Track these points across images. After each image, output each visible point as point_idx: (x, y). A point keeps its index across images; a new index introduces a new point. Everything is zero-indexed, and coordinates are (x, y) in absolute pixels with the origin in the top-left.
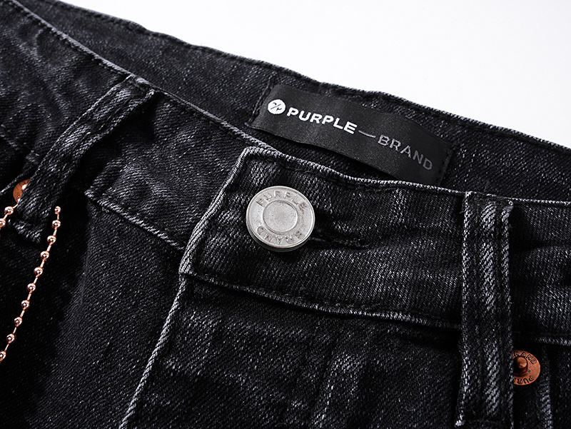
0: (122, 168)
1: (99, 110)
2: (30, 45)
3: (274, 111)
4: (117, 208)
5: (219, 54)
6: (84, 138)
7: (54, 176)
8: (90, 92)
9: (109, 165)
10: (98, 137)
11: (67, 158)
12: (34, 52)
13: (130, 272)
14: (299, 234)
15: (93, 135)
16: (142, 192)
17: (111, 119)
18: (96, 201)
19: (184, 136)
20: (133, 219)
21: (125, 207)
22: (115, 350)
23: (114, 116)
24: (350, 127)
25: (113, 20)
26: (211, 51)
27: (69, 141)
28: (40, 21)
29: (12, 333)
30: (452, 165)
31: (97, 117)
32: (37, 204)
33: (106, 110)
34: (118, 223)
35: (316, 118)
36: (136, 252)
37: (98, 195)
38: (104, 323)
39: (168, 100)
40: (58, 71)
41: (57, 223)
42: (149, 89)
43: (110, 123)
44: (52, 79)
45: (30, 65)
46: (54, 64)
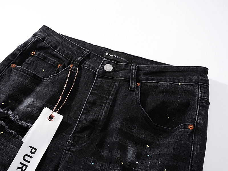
0: (86, 62)
2: (69, 45)
3: (107, 55)
4: (86, 68)
6: (81, 58)
7: (77, 64)
8: (80, 52)
9: (84, 62)
10: (83, 58)
11: (79, 61)
12: (70, 46)
14: (111, 70)
16: (90, 65)
19: (95, 58)
20: (89, 69)
21: (87, 67)
24: (117, 57)
27: (79, 59)
28: (70, 41)
30: (131, 62)
31: (82, 56)
35: (113, 55)
36: (89, 73)
37: (83, 66)
39: (92, 53)
40: (75, 49)
41: (78, 70)
42: (89, 52)
43: (84, 56)
44: (74, 50)
45: (70, 48)
46: (74, 48)
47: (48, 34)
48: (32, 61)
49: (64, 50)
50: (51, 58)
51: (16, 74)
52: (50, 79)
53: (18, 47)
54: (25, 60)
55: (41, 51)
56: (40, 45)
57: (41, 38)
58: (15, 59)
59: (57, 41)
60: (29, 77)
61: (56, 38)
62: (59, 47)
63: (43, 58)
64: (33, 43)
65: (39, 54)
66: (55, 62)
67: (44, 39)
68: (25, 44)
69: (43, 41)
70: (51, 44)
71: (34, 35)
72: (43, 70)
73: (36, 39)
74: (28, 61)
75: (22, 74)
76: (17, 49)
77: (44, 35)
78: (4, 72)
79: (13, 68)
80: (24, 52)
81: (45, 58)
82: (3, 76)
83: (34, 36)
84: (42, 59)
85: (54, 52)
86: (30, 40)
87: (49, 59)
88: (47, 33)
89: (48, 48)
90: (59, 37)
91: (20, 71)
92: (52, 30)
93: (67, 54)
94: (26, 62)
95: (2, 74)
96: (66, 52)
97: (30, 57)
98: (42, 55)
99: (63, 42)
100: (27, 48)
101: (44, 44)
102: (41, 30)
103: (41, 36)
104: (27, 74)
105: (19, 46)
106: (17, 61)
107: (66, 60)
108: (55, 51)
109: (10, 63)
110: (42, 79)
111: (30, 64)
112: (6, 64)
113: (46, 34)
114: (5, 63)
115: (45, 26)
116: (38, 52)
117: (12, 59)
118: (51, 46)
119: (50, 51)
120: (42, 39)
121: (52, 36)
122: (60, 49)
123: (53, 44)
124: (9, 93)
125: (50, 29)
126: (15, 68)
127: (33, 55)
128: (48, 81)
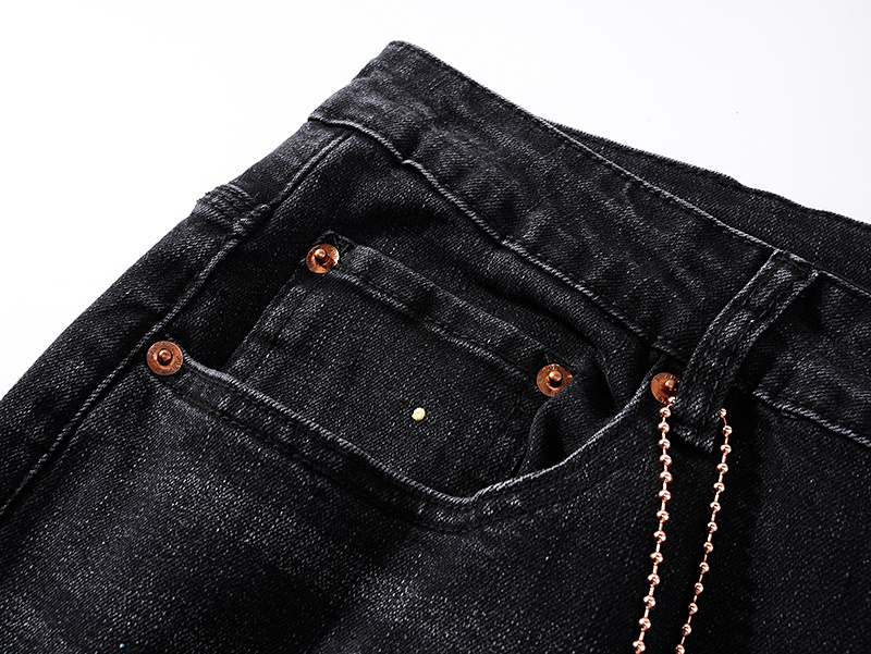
0: (795, 364)
1: (757, 292)
2: (620, 201)
4: (809, 414)
5: (849, 222)
6: (748, 328)
7: (716, 372)
8: (726, 267)
9: (779, 362)
10: (763, 327)
11: (730, 352)
12: (630, 211)
13: (844, 491)
15: (757, 323)
16: (839, 396)
17: (774, 304)
18: (772, 403)
20: (836, 428)
22: (856, 582)
23: (777, 301)
25: (695, 170)
26: (839, 218)
27: (731, 331)
28: (622, 172)
29: (703, 561)
31: (757, 302)
32: (703, 406)
33: (766, 293)
34: (814, 432)
36: (844, 467)
37: (775, 394)
38: (836, 551)
39: (834, 283)
40: (672, 239)
41: (728, 430)
42: (809, 269)
43: (774, 309)
44: (667, 248)
45: (628, 230)
46: (664, 229)
47: (433, 109)
48: (314, 327)
49: (584, 247)
50: (472, 309)
51: (193, 443)
52: (505, 513)
53: (203, 202)
54: (257, 313)
55: (382, 241)
56: (377, 190)
57: (385, 135)
58: (183, 302)
59: (515, 166)
60: (304, 479)
61: (505, 140)
62: (536, 219)
63: (410, 305)
64: (325, 176)
65: (374, 267)
66: (511, 343)
67: (409, 143)
68: (262, 180)
69: (397, 165)
70: (468, 186)
71: (328, 115)
72: (419, 414)
73: (348, 143)
74: (286, 319)
75: (242, 447)
76: (195, 218)
77: (407, 116)
78: (85, 414)
79: (164, 379)
80: (251, 246)
81: (424, 305)
82: (80, 446)
83: (330, 116)
84: (397, 313)
85: (497, 256)
86: (294, 147)
87: (461, 316)
88: (426, 103)
89: (445, 219)
90: (526, 137)
91: (226, 417)
92: (463, 78)
93: (615, 276)
94: (269, 325)
95: (71, 434)
96: (606, 263)
97: (299, 290)
98: (403, 279)
99: (566, 175)
100: (278, 215)
101: (410, 184)
102: (377, 75)
103: (383, 122)
104: (291, 451)
105: (213, 194)
106: (198, 318)
107: (607, 333)
108: (498, 247)
109: (137, 333)
110: (417, 495)
111: (300, 349)
112: (108, 344)
113: (419, 105)
114: (98, 332)
115: (409, 47)
116: (365, 251)
117: (155, 304)
118: (470, 204)
119: (458, 244)
120: (397, 144)
121: (463, 121)
122: (546, 233)
123: (484, 190)
124: (127, 639)
125: (448, 68)
126: (178, 375)
127: (320, 270)
128: (489, 541)
